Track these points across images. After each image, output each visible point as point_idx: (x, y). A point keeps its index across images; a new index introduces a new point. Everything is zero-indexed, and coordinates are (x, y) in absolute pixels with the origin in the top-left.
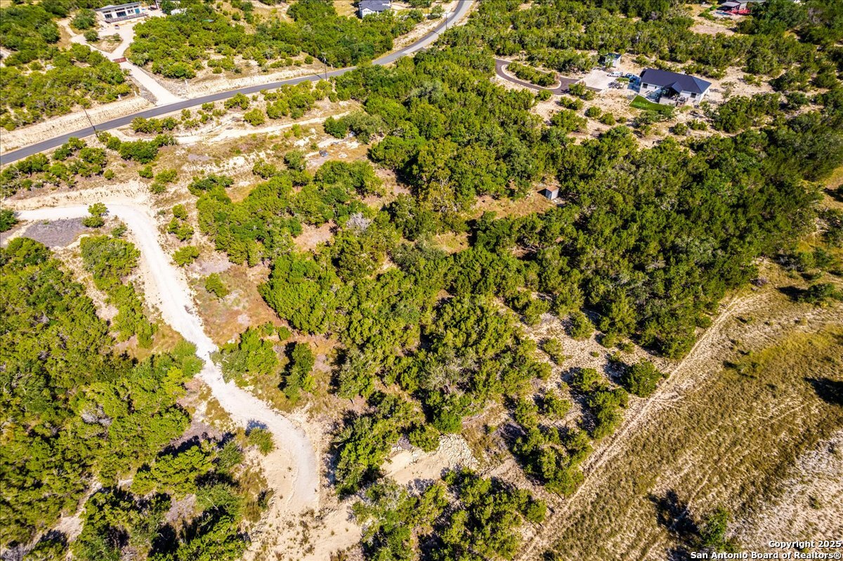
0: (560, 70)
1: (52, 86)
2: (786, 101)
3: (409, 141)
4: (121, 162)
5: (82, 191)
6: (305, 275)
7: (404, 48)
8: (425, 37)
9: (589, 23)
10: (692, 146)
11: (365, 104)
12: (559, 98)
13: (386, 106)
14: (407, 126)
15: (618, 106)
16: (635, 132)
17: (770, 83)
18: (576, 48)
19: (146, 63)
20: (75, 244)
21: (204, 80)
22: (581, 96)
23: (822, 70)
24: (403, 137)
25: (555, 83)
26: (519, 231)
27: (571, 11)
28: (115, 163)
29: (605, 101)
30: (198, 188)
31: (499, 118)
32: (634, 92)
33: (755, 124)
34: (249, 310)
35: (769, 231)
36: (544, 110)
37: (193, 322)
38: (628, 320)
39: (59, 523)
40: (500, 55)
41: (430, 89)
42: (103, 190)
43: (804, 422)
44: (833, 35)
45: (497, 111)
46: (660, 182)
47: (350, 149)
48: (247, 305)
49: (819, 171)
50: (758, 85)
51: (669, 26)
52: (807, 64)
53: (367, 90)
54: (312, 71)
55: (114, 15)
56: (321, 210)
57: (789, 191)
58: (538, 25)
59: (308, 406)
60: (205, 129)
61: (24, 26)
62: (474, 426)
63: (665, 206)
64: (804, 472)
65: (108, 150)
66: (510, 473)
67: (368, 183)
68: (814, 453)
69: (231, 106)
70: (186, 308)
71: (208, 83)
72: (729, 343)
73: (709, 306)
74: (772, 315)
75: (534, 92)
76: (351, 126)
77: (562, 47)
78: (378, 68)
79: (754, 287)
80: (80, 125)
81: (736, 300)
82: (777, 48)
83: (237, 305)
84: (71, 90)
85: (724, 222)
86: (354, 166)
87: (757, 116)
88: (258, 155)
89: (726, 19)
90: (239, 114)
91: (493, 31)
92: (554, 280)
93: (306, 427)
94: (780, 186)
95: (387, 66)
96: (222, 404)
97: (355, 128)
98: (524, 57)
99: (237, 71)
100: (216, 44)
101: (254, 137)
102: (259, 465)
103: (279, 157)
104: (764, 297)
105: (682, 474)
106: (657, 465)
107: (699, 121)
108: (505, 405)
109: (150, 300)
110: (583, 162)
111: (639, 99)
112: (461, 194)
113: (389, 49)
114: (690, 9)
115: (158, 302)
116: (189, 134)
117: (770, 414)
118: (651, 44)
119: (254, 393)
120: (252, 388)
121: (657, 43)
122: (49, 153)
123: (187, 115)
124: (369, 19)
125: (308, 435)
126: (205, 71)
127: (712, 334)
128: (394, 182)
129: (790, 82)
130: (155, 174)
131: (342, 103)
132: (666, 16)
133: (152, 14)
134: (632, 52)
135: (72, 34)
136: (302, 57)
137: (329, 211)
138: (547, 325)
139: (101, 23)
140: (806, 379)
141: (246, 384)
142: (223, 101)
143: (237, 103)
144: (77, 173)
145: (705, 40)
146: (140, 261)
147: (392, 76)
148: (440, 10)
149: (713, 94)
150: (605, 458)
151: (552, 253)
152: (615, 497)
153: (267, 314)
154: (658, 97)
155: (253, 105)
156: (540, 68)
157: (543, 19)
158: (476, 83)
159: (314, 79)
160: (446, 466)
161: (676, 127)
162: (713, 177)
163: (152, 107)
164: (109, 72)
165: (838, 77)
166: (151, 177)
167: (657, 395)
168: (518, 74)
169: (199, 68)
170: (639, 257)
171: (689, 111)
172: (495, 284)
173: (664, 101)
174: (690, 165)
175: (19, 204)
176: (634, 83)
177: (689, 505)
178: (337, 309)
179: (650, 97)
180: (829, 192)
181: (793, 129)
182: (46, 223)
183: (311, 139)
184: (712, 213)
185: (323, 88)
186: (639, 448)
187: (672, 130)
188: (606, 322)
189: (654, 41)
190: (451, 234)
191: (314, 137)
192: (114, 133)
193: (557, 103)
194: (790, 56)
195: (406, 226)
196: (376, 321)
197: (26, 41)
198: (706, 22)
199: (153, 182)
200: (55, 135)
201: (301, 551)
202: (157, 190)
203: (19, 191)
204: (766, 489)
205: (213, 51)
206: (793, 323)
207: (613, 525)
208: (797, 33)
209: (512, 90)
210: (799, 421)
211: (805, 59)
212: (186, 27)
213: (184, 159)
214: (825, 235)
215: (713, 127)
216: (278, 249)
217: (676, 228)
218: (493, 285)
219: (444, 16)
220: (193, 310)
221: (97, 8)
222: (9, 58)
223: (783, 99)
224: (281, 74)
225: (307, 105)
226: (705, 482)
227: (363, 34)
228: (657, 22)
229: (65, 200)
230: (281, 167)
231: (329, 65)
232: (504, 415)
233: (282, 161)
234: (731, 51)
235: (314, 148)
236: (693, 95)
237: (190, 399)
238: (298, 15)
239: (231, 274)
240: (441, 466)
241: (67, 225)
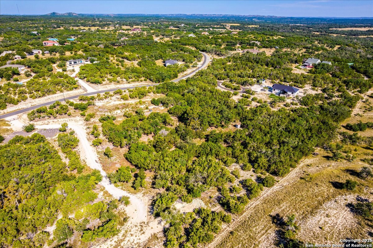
0: (242, 85)
1: (50, 85)
2: (327, 96)
3: (184, 107)
4: (74, 110)
5: (59, 119)
6: (143, 149)
7: (182, 77)
8: (191, 73)
9: (253, 69)
10: (292, 111)
11: (167, 95)
12: (241, 94)
13: (175, 95)
14: (183, 101)
15: (264, 97)
16: (270, 106)
17: (321, 90)
18: (248, 77)
19: (84, 78)
20: (55, 137)
21: (105, 84)
22: (250, 94)
23: (340, 86)
24: (181, 105)
25: (240, 89)
26: (225, 137)
27: (247, 65)
28: (71, 110)
29: (259, 96)
30: (103, 120)
31: (218, 100)
32: (270, 92)
33: (316, 104)
34: (120, 163)
35: (319, 137)
36: (236, 99)
37: (98, 166)
38: (264, 164)
39: (46, 229)
40: (219, 80)
41: (192, 90)
42: (66, 119)
43: (327, 194)
44: (343, 75)
45: (218, 98)
46: (279, 121)
47: (161, 109)
48: (119, 161)
49: (339, 119)
50: (317, 91)
51: (283, 70)
52: (335, 84)
53: (168, 90)
54: (147, 83)
55: (73, 63)
56: (149, 128)
57: (327, 125)
58: (234, 70)
59: (143, 192)
60: (105, 101)
61: (41, 66)
62: (206, 197)
63: (280, 129)
64: (325, 207)
65: (69, 106)
66: (219, 210)
67: (167, 120)
68: (329, 202)
69: (115, 93)
70: (96, 161)
71: (107, 86)
72: (303, 172)
73: (296, 161)
74: (320, 164)
75: (232, 92)
76: (162, 101)
77: (243, 77)
78: (172, 83)
79: (314, 156)
80: (59, 98)
81: (307, 160)
82: (323, 78)
83: (116, 161)
84: (56, 87)
85: (302, 134)
86: (162, 114)
87: (316, 101)
88: (126, 110)
89: (305, 69)
90: (119, 96)
91: (217, 71)
92: (238, 152)
93: (142, 198)
94: (324, 123)
95: (176, 82)
96: (109, 192)
97: (163, 102)
98: (229, 81)
99: (118, 82)
100: (110, 73)
101: (124, 104)
102: (124, 209)
103: (134, 111)
104: (317, 159)
105: (282, 209)
106: (273, 207)
107: (295, 102)
108: (217, 190)
109: (82, 158)
110: (250, 115)
111: (272, 95)
112: (203, 124)
113: (176, 77)
114: (292, 65)
115: (85, 159)
116: (99, 102)
117: (315, 192)
118: (276, 76)
119: (122, 189)
120: (121, 187)
121: (279, 76)
122: (48, 106)
123: (99, 96)
124: (169, 67)
125: (142, 201)
126: (106, 82)
127: (297, 170)
128: (177, 121)
129: (328, 90)
130: (86, 115)
131: (158, 94)
132: (282, 67)
133: (86, 63)
134: (270, 79)
135: (57, 69)
136: (143, 79)
137: (152, 129)
138: (234, 167)
139: (67, 66)
140: (329, 182)
141: (119, 186)
142: (113, 92)
143: (118, 93)
144: (57, 113)
145: (296, 75)
146: (79, 144)
147: (177, 85)
148: (196, 64)
149: (300, 93)
150: (254, 205)
151: (237, 144)
152: (257, 216)
153: (127, 164)
154: (279, 94)
155: (124, 94)
156: (235, 84)
157: (236, 68)
158: (209, 89)
159: (147, 86)
160: (195, 208)
161: (286, 104)
162: (299, 120)
163: (85, 93)
164: (71, 80)
165: (346, 89)
166: (85, 116)
167: (274, 187)
168: (226, 86)
169: (103, 80)
170: (270, 145)
171: (291, 99)
172: (215, 154)
173: (281, 95)
174: (291, 116)
175: (35, 123)
176: (270, 89)
177: (284, 218)
178: (155, 161)
179: (276, 94)
180: (343, 126)
181: (329, 105)
182: (45, 130)
183: (146, 105)
184: (298, 132)
185: (151, 89)
186: (267, 202)
187: (285, 105)
188: (256, 165)
189: (278, 75)
190: (199, 139)
191: (147, 105)
192: (71, 100)
193: (241, 96)
194: (328, 81)
195: (182, 135)
196: (169, 164)
197: (42, 70)
198: (298, 69)
199: (85, 117)
200: (49, 101)
201: (140, 233)
202: (87, 120)
203: (35, 119)
204: (311, 212)
205: (109, 76)
206: (327, 166)
207: (256, 224)
208: (331, 74)
209: (223, 91)
210: (326, 194)
211: (334, 83)
212: (99, 67)
213: (97, 110)
214: (342, 141)
215: (300, 104)
216: (133, 141)
217: (284, 136)
218: (214, 154)
219: (198, 66)
220: (99, 162)
221: (67, 61)
222: (35, 76)
223: (326, 95)
224: (135, 84)
225: (145, 94)
226: (290, 211)
227: (167, 71)
228: (279, 69)
229: (52, 122)
230: (134, 114)
231: (153, 82)
232: (217, 194)
233: (135, 112)
234: (306, 79)
235: (147, 108)
236: (293, 93)
237: (97, 191)
238: (142, 65)
239: (114, 150)
240: (193, 208)
241: (53, 131)
